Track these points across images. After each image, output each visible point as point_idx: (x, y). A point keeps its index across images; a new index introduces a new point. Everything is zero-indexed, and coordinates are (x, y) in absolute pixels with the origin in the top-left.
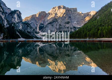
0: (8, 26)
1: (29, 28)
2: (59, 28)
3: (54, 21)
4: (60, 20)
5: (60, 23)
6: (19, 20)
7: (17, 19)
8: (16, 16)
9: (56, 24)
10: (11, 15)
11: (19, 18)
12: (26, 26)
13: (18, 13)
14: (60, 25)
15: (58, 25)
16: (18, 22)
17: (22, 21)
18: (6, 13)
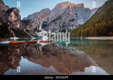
0: (1, 24)
1: (28, 26)
2: (62, 26)
3: (58, 19)
4: (65, 17)
5: (64, 21)
6: (16, 18)
7: (14, 17)
8: (13, 14)
9: (59, 22)
10: (8, 13)
11: (16, 16)
12: (25, 24)
13: (16, 10)
14: (64, 23)
15: (62, 23)
16: (15, 20)
17: (20, 20)
18: (4, 11)
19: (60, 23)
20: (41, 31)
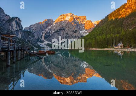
1: (30, 37)
3: (61, 30)
4: (68, 28)
5: (67, 32)
6: (18, 28)
7: (15, 27)
8: (14, 23)
10: (9, 23)
11: (18, 26)
12: (27, 34)
13: (17, 20)
14: (67, 34)
15: (65, 34)
16: (16, 30)
17: (22, 29)
18: (4, 20)
19: (63, 34)
20: (43, 42)
